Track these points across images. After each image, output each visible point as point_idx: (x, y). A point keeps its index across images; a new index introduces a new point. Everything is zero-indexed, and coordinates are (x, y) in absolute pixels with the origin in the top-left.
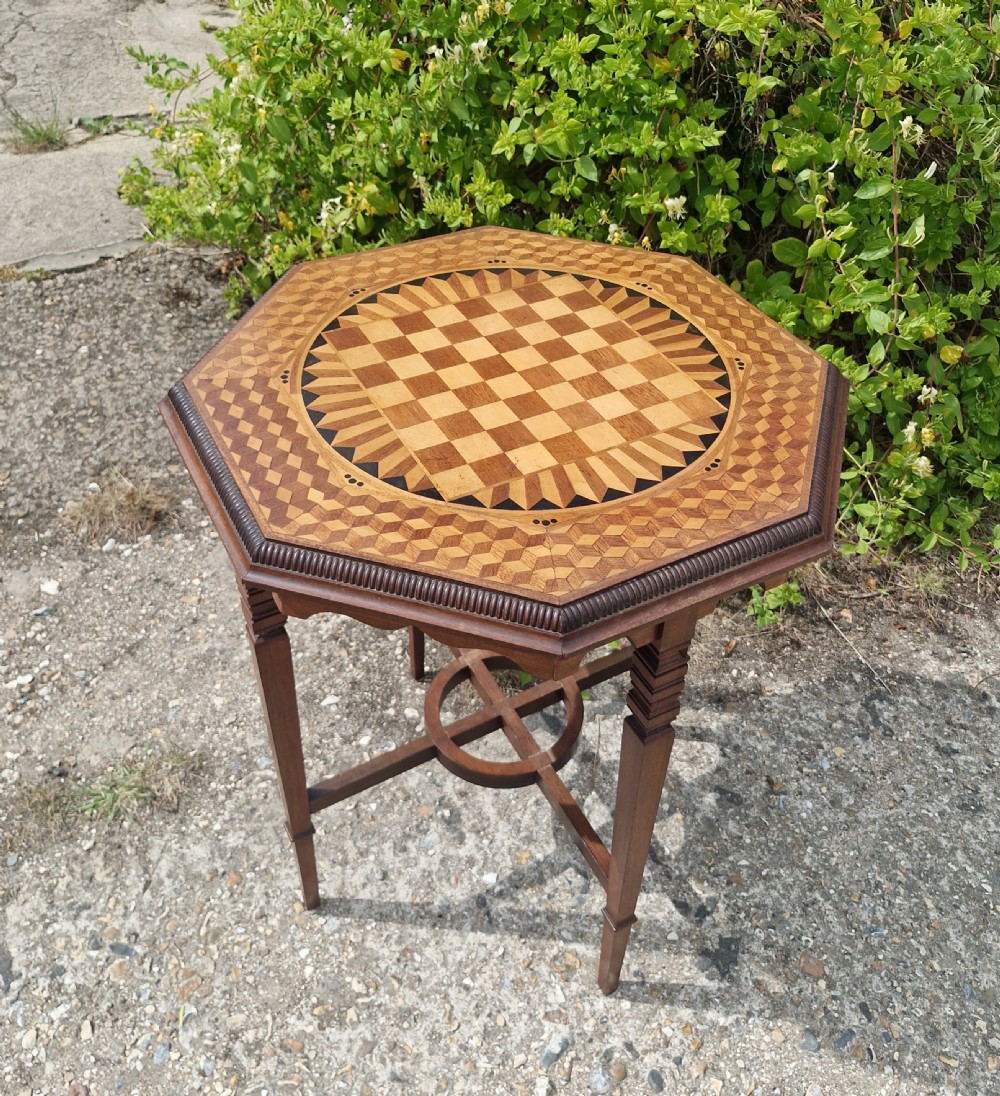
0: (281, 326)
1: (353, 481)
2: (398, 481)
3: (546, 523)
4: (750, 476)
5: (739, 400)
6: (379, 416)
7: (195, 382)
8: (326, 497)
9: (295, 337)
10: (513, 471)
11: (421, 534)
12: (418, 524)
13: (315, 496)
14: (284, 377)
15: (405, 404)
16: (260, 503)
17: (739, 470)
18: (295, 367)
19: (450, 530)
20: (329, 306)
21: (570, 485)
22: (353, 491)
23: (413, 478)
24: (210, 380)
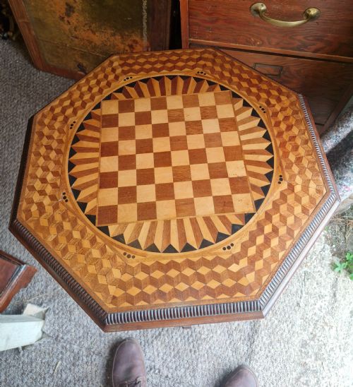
0: (79, 245)
1: (229, 248)
2: (235, 228)
3: (281, 180)
4: (273, 101)
5: (225, 84)
6: (182, 220)
7: (111, 306)
8: (238, 263)
9: (93, 241)
10: (243, 179)
11: (275, 230)
12: (268, 229)
13: (234, 268)
14: (129, 256)
15: (176, 206)
16: (231, 297)
17: (268, 103)
18: (122, 248)
19: (276, 218)
20: (71, 215)
21: (259, 162)
22: (236, 249)
23: (235, 220)
24: (114, 297)
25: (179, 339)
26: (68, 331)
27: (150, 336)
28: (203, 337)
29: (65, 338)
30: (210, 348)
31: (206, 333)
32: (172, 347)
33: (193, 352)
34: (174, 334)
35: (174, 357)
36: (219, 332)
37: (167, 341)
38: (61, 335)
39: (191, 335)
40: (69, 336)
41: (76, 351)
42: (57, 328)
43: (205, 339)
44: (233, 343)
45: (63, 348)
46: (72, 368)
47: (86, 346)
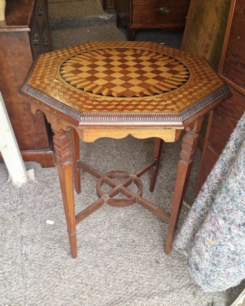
25: (53, 262)
26: (28, 199)
27: (46, 243)
28: (62, 276)
29: (24, 198)
30: (57, 286)
31: (67, 278)
32: (45, 261)
33: (48, 275)
34: (55, 257)
35: (40, 265)
36: (72, 287)
37: (48, 255)
38: (24, 196)
39: (59, 269)
40: (25, 200)
41: (18, 208)
42: (27, 192)
43: (61, 278)
44: (69, 302)
45: (18, 201)
46: (8, 211)
47: (24, 211)
